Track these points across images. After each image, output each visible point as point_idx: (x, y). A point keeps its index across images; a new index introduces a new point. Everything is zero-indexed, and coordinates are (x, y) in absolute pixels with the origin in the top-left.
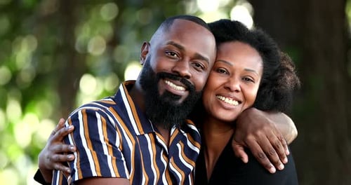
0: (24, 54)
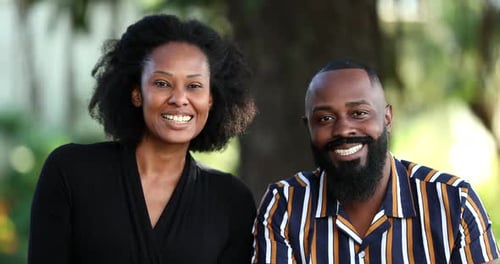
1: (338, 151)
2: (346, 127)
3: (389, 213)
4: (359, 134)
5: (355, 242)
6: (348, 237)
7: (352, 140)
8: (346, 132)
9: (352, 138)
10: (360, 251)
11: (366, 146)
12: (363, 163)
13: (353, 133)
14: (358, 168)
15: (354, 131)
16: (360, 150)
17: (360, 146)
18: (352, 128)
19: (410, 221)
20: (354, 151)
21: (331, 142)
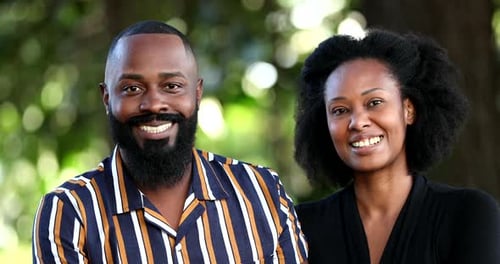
0: (55, 93)
1: (145, 128)
2: (156, 101)
3: (199, 196)
4: (170, 111)
5: (169, 235)
6: (159, 229)
7: (162, 117)
8: (157, 107)
9: (162, 115)
10: (176, 244)
11: (176, 125)
12: (172, 143)
13: (165, 109)
14: (165, 149)
15: (166, 106)
16: (169, 129)
17: (170, 124)
18: (164, 103)
19: (224, 202)
20: (162, 129)
21: (137, 117)
